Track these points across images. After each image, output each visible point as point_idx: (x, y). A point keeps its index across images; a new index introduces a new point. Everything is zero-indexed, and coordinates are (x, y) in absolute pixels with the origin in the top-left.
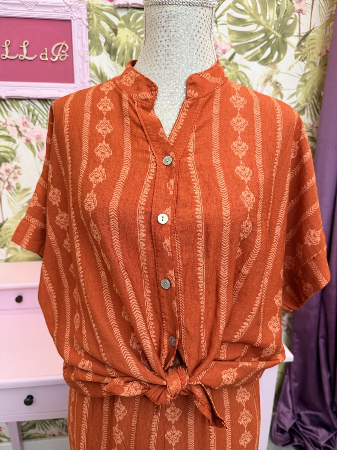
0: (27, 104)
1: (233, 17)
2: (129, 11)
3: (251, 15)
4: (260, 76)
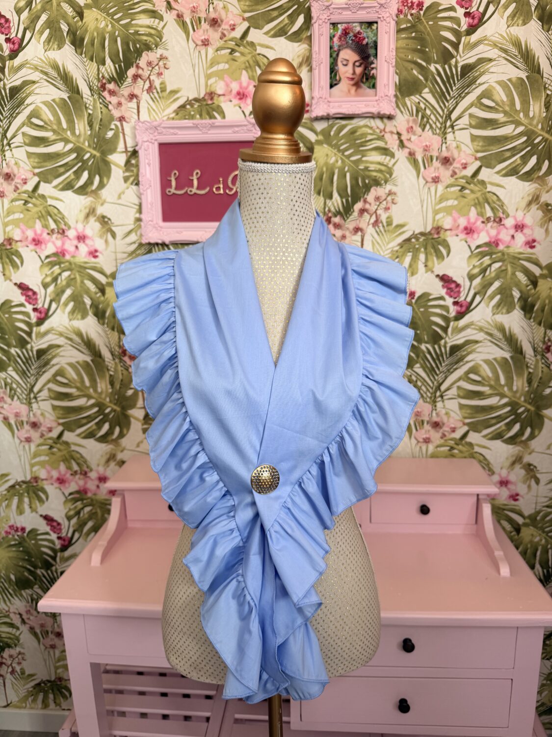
2: (330, 123)
4: (521, 197)
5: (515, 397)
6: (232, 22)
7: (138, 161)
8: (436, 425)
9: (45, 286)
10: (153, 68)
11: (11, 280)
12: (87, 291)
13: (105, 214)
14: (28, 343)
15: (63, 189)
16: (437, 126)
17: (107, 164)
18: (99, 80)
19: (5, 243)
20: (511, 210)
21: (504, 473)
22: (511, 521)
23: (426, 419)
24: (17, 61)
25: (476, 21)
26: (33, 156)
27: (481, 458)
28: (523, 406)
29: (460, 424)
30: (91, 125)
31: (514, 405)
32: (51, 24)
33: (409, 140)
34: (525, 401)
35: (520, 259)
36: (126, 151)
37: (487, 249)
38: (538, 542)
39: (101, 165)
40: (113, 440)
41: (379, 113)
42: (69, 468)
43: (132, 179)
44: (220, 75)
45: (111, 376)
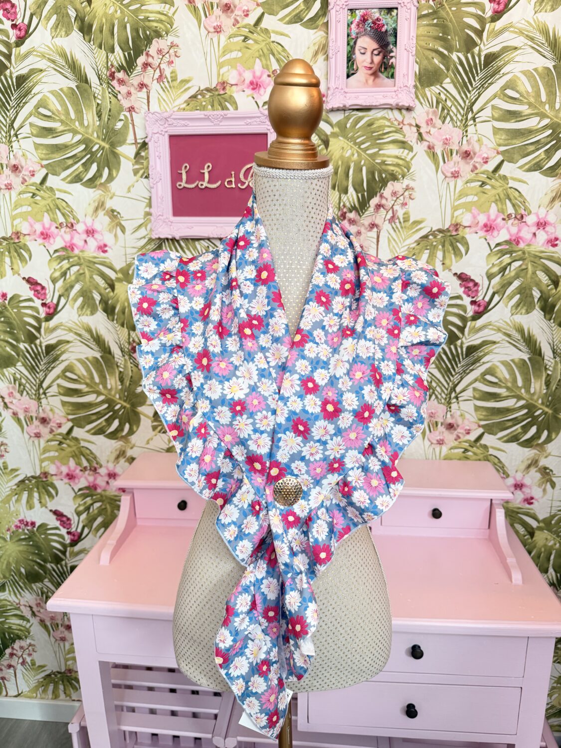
0: (206, 245)
1: (501, 109)
2: (346, 115)
3: (530, 105)
4: (544, 193)
5: (532, 399)
6: (246, 8)
7: (148, 153)
8: (450, 427)
9: (54, 281)
10: (163, 56)
11: (19, 275)
12: (97, 287)
13: (114, 208)
14: (37, 338)
15: (71, 182)
16: (458, 118)
17: (116, 155)
18: (108, 68)
19: (13, 237)
20: (533, 207)
21: (519, 477)
22: (525, 524)
23: (440, 420)
24: (24, 49)
25: (502, 7)
26: (42, 147)
27: (496, 461)
28: (540, 409)
29: (476, 427)
30: (99, 115)
31: (531, 407)
32: (58, 10)
33: (429, 132)
34: (543, 403)
35: (541, 258)
36: (136, 143)
37: (507, 247)
38: (552, 547)
39: (110, 157)
40: (122, 437)
41: (397, 105)
42: (79, 464)
43: (141, 172)
44: (232, 63)
45: (120, 372)
